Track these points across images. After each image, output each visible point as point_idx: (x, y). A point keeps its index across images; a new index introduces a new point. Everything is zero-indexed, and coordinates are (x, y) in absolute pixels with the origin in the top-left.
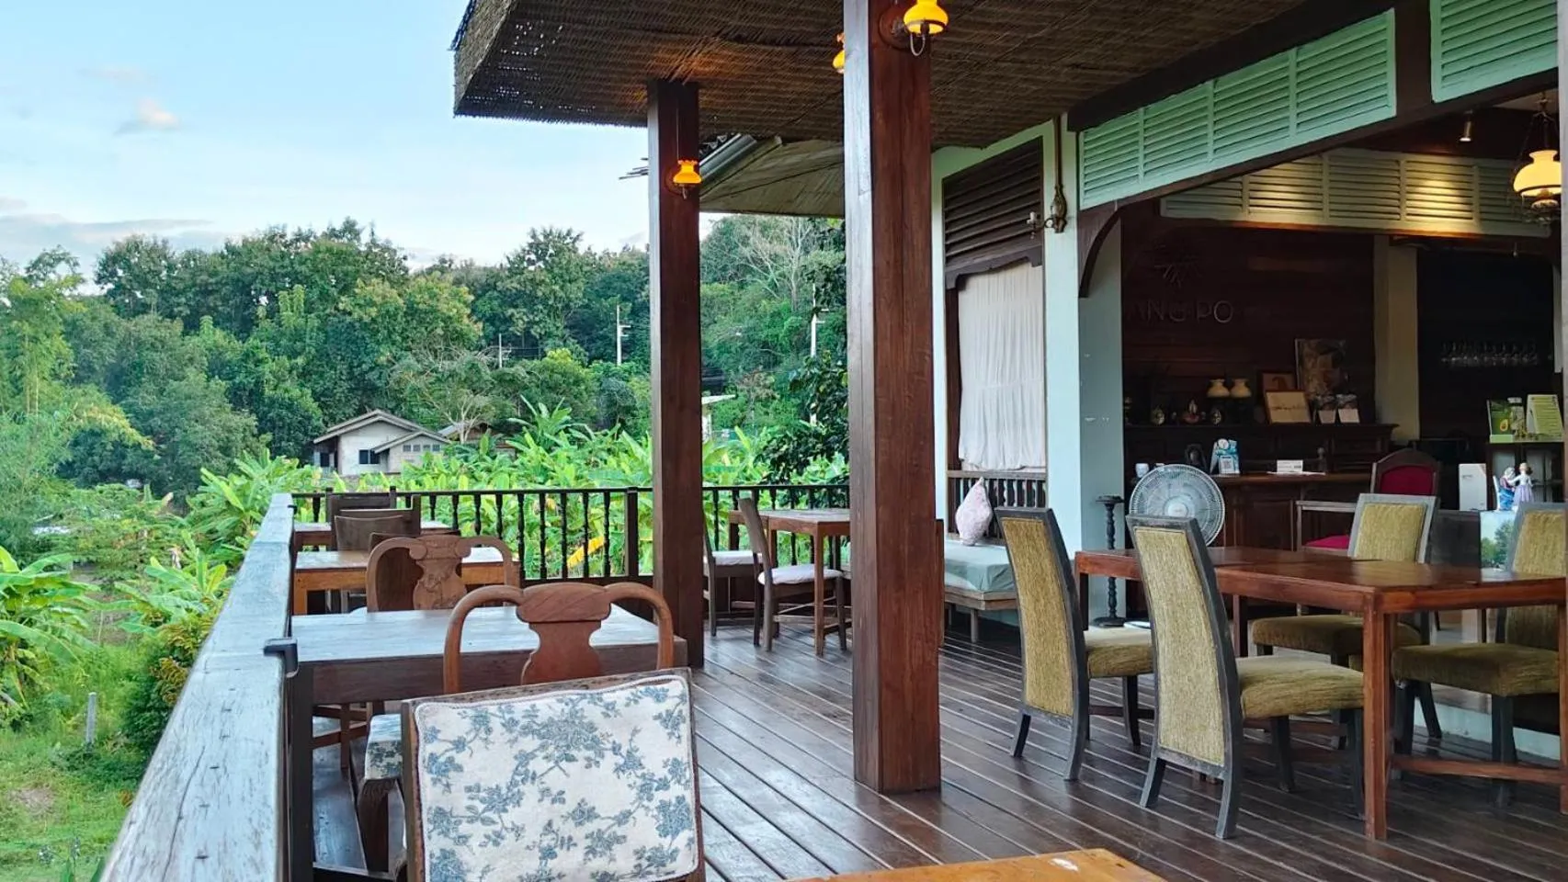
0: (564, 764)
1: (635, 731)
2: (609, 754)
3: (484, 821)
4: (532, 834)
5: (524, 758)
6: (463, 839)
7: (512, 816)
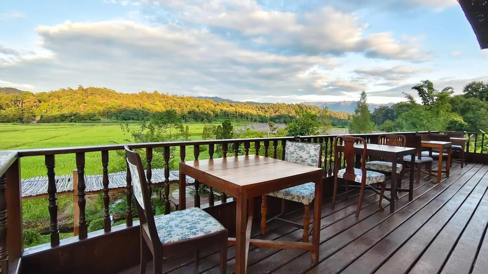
0: (300, 151)
1: (310, 150)
2: (306, 151)
3: (291, 155)
4: (295, 158)
5: (295, 149)
6: (288, 156)
7: (293, 155)
